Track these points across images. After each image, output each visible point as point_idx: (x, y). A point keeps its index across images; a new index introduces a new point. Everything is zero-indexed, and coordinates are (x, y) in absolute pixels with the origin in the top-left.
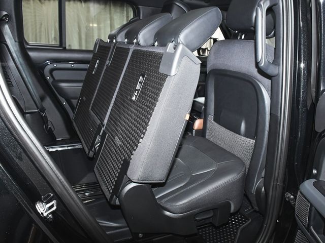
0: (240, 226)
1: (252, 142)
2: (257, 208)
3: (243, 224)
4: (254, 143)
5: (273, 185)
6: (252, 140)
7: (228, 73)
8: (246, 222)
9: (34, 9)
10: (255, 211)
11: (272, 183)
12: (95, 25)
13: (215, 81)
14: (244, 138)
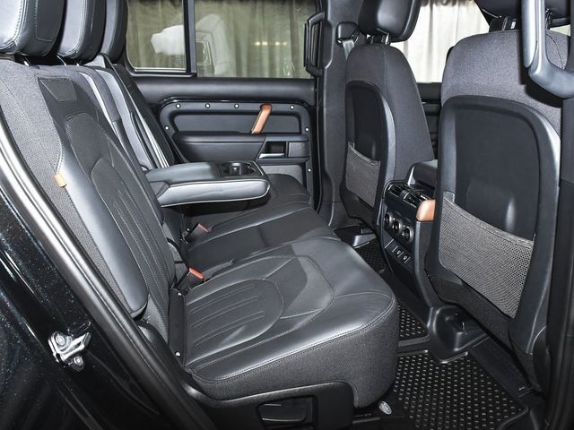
0: (503, 420)
1: (528, 244)
2: (538, 386)
3: (510, 416)
4: (531, 248)
5: (566, 337)
6: (527, 242)
7: (480, 103)
8: (517, 413)
9: (164, 16)
10: (534, 392)
11: (563, 335)
12: (265, 43)
13: (456, 122)
14: (512, 237)
